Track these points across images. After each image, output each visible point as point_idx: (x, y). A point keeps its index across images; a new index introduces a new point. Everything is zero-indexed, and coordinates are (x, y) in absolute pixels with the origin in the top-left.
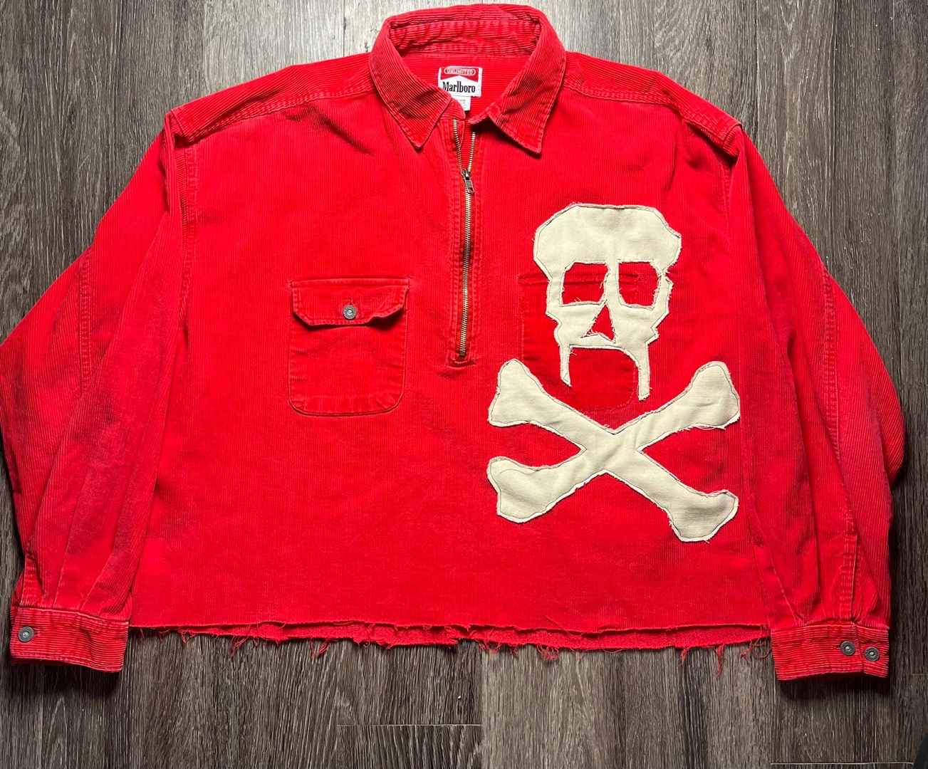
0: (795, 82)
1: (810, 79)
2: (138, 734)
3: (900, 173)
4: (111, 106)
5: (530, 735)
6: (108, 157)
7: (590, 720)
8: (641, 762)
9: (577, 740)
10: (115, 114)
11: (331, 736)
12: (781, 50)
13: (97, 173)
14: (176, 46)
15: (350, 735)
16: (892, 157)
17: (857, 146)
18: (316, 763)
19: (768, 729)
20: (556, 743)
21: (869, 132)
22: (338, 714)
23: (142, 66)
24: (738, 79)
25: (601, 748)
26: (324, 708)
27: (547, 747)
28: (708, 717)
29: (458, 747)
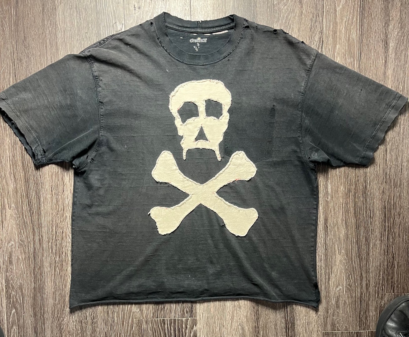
0: (342, 20)
1: (349, 18)
2: (48, 324)
3: (391, 65)
4: (14, 40)
5: (218, 322)
6: (15, 66)
7: (244, 315)
8: (266, 332)
9: (238, 324)
10: (16, 44)
11: (131, 323)
12: (335, 3)
13: (10, 73)
14: (43, 9)
15: (139, 323)
16: (387, 57)
17: (371, 52)
18: (126, 335)
19: (322, 317)
20: (229, 325)
21: (377, 45)
22: (134, 315)
23: (27, 20)
24: (314, 19)
25: (249, 327)
26: (128, 312)
27: (225, 326)
28: (295, 313)
29: (186, 327)
